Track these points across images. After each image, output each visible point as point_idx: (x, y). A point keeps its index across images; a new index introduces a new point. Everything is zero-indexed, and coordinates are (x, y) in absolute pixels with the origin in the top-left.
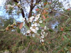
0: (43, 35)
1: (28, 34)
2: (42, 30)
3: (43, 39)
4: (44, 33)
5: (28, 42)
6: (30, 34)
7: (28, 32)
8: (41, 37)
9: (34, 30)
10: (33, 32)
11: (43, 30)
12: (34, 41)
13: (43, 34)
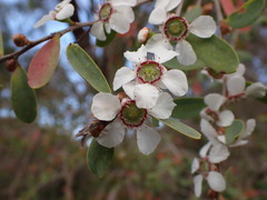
0: (222, 138)
1: (99, 127)
2: (209, 99)
3: (220, 167)
4: (227, 119)
5: (101, 190)
6: (119, 124)
7: (103, 108)
8: (203, 152)
9: (146, 95)
10: (144, 112)
11: (215, 101)
12: (143, 178)
13: (217, 128)
